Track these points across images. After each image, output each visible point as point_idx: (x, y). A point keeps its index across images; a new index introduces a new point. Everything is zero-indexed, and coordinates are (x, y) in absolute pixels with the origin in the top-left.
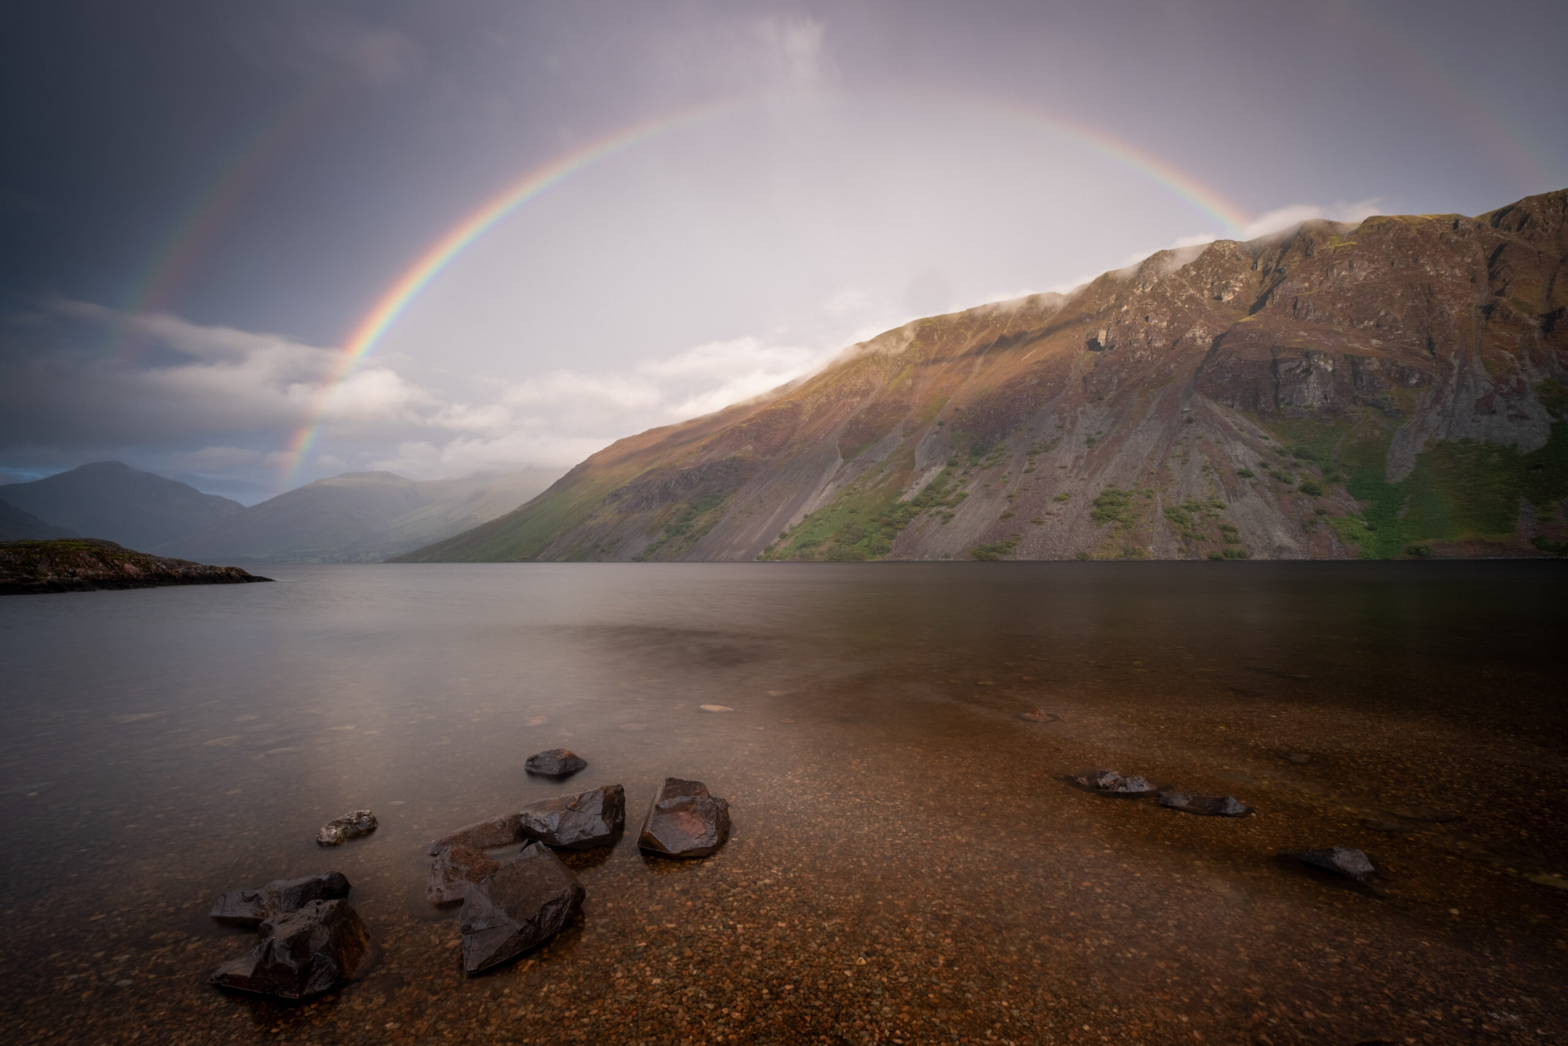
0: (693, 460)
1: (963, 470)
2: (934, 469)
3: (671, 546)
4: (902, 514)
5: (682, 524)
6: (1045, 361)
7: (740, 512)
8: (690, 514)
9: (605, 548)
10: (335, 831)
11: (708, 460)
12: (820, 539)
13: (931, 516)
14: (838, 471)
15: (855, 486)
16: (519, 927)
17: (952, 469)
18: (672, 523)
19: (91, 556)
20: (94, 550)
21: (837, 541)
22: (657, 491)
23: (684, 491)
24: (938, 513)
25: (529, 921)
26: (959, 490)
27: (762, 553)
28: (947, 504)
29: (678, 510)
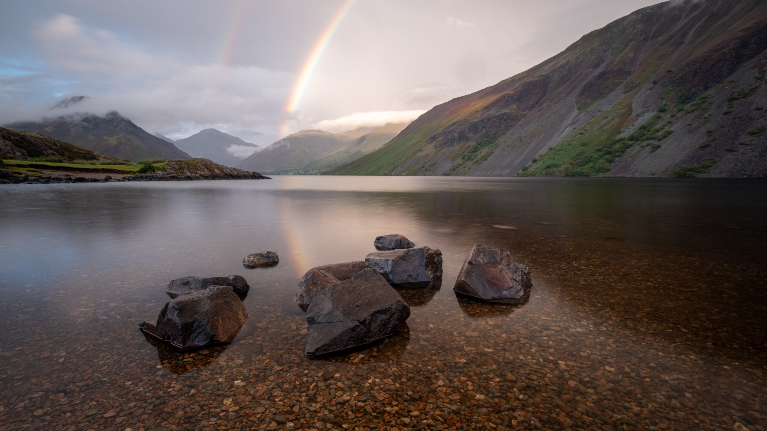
0: (478, 116)
1: (670, 114)
2: (646, 114)
3: (465, 167)
4: (620, 146)
5: (471, 154)
6: (749, 28)
7: (507, 146)
8: (476, 148)
9: (428, 168)
10: (252, 259)
11: (488, 115)
12: (560, 163)
13: (643, 147)
14: (574, 119)
15: (586, 128)
16: (351, 325)
17: (662, 115)
18: (465, 153)
19: (202, 166)
20: (203, 163)
21: (572, 164)
22: (457, 135)
23: (473, 135)
24: (648, 145)
25: (360, 323)
26: (666, 128)
27: (520, 172)
28: (656, 138)
29: (469, 146)
